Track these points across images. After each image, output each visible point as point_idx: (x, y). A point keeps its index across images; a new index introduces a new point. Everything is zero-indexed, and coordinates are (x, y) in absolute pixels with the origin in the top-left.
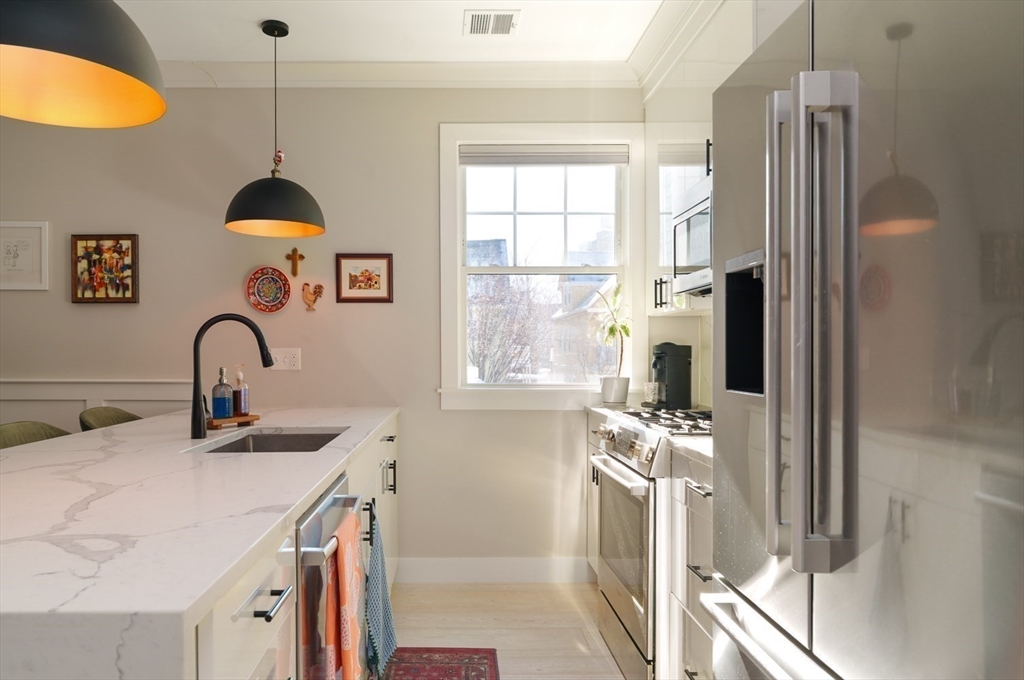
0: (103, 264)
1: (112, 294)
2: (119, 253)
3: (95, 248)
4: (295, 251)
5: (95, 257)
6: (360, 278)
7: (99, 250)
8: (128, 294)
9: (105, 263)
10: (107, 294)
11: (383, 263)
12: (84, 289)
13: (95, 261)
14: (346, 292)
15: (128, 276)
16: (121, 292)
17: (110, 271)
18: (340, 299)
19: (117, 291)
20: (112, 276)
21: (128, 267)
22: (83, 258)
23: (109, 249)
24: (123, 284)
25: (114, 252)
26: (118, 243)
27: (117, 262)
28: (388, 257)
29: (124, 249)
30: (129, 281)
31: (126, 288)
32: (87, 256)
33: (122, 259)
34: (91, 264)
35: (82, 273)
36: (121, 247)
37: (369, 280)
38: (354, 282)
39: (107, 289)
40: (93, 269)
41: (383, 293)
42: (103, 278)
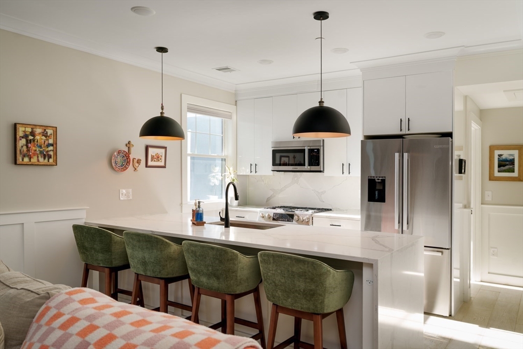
0: (36, 142)
1: (41, 160)
2: (46, 137)
3: (30, 132)
4: (129, 143)
5: (31, 137)
6: (155, 157)
7: (33, 134)
8: (51, 160)
9: (37, 141)
10: (38, 161)
11: (163, 150)
12: (24, 156)
13: (30, 140)
14: (150, 163)
15: (51, 150)
16: (47, 159)
17: (40, 147)
18: (147, 166)
19: (45, 158)
20: (42, 150)
21: (52, 145)
22: (23, 137)
23: (40, 134)
24: (48, 155)
25: (43, 136)
26: (45, 130)
27: (45, 142)
28: (165, 148)
29: (48, 135)
30: (51, 153)
31: (50, 157)
32: (26, 136)
33: (48, 140)
34: (28, 142)
35: (22, 147)
36: (47, 133)
37: (158, 158)
38: (153, 157)
39: (38, 157)
40: (29, 145)
41: (162, 164)
42: (35, 150)
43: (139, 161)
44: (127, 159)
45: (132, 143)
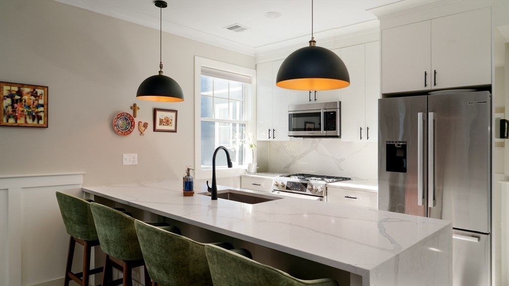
0: (23, 103)
1: (30, 121)
2: (35, 97)
3: (17, 92)
4: (135, 105)
5: (17, 97)
6: (164, 121)
7: (19, 93)
8: (41, 122)
9: (25, 102)
10: (26, 122)
11: (173, 114)
12: (9, 117)
13: (17, 100)
14: (158, 127)
15: (41, 111)
16: (36, 120)
17: (29, 107)
18: (155, 130)
19: (34, 120)
20: (30, 110)
21: (42, 106)
22: (8, 97)
23: (28, 93)
24: (38, 116)
25: (32, 95)
26: (34, 90)
27: (34, 102)
28: (176, 112)
29: (38, 94)
30: (42, 114)
31: (40, 118)
32: (11, 96)
33: (38, 100)
34: (14, 102)
35: (7, 107)
36: (37, 93)
37: (167, 122)
38: (161, 122)
39: (26, 118)
40: (16, 105)
41: (173, 128)
42: (23, 111)
43: (146, 125)
44: (131, 122)
45: (137, 106)
